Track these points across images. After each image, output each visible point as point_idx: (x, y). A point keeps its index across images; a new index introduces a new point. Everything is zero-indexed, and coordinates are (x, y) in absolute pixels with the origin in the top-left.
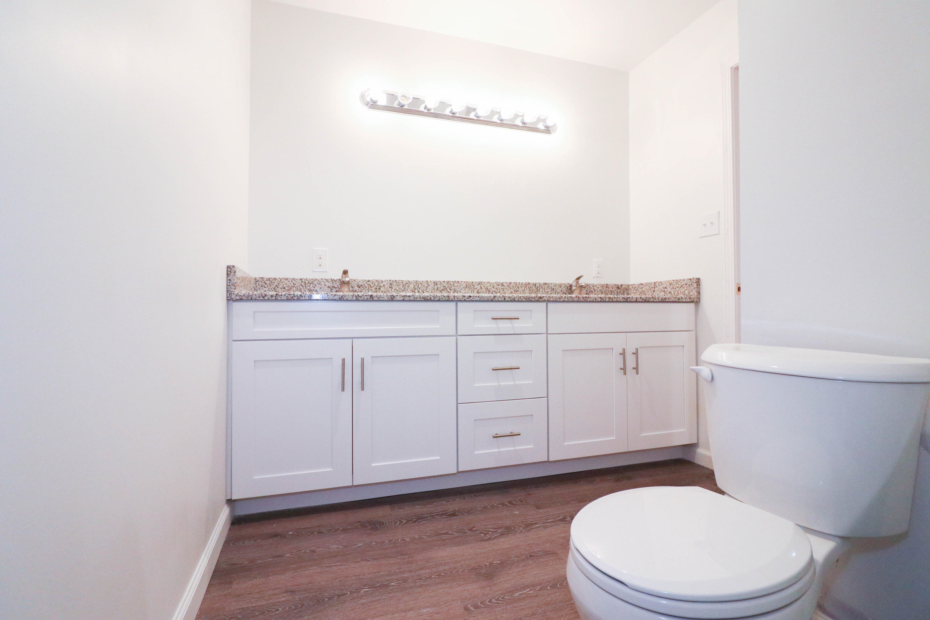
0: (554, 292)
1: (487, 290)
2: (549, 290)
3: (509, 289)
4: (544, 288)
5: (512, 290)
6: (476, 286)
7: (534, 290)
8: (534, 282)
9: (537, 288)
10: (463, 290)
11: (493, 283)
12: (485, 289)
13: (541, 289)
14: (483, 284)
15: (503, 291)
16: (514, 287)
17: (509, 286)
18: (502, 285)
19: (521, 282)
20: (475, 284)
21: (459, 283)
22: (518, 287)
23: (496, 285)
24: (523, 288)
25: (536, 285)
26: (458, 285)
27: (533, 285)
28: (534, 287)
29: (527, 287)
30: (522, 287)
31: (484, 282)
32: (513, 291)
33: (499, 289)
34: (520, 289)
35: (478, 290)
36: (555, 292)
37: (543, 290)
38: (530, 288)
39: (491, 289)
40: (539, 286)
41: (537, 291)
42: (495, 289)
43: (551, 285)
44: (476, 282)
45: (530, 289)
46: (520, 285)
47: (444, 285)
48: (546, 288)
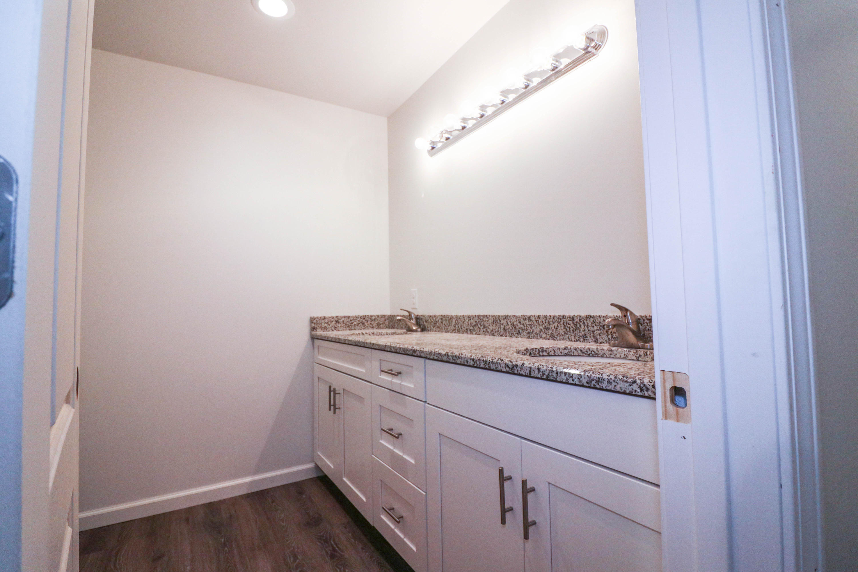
0: (605, 331)
1: (513, 326)
2: (595, 328)
3: (538, 326)
4: (586, 324)
5: (541, 327)
6: (502, 322)
7: (572, 327)
8: (572, 315)
9: (576, 323)
10: (491, 326)
11: (520, 317)
12: (511, 326)
13: (583, 326)
14: (509, 318)
15: (531, 327)
16: (544, 322)
17: (538, 321)
18: (529, 318)
19: (552, 314)
20: (501, 319)
21: (487, 317)
22: (549, 322)
23: (522, 320)
24: (556, 324)
25: (573, 320)
26: (487, 319)
27: (569, 319)
28: (571, 322)
29: (562, 323)
30: (553, 323)
31: (510, 316)
32: (542, 329)
33: (525, 325)
34: (551, 326)
35: (505, 326)
36: (607, 332)
37: (586, 328)
38: (565, 324)
39: (517, 325)
40: (578, 321)
41: (576, 329)
42: (522, 326)
43: (599, 319)
44: (502, 316)
45: (565, 326)
46: (551, 320)
47: (476, 320)
48: (590, 323)
